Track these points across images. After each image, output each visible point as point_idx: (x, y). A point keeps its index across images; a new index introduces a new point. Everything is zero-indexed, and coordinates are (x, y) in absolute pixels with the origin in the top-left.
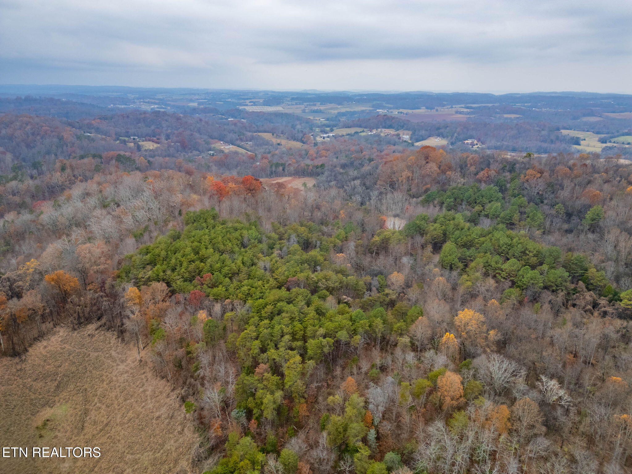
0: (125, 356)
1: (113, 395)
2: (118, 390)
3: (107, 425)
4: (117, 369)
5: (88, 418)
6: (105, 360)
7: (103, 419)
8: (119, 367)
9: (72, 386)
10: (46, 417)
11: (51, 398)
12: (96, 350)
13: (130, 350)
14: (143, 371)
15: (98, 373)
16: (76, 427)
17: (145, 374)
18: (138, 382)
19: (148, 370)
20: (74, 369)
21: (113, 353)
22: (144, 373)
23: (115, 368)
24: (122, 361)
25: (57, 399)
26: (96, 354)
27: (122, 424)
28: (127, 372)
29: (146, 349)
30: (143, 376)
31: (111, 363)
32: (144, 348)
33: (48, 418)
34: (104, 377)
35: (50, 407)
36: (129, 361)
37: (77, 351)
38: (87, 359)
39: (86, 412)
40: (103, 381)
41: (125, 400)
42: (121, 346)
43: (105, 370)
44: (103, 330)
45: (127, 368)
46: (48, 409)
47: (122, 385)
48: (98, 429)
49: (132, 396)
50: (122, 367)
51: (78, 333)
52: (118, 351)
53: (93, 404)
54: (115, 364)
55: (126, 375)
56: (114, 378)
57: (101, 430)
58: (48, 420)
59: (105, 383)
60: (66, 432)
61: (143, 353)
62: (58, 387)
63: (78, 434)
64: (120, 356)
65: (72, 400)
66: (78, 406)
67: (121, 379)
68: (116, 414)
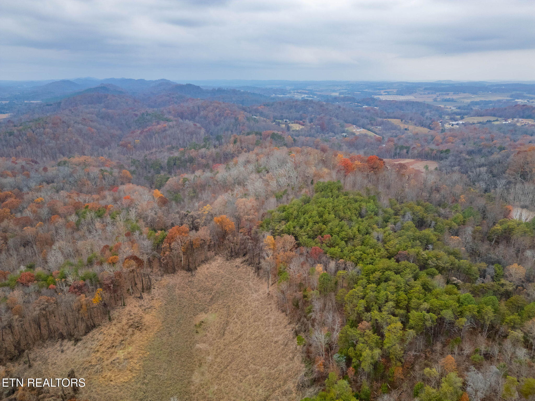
0: (258, 287)
1: (247, 315)
2: (250, 312)
3: (240, 337)
4: (252, 296)
5: (228, 328)
6: (244, 287)
7: (238, 332)
8: (253, 295)
9: (221, 302)
10: (202, 319)
11: (207, 306)
12: (239, 278)
13: (262, 283)
14: (269, 303)
15: (239, 296)
16: (219, 332)
17: (271, 305)
18: (265, 310)
19: (273, 303)
20: (223, 289)
21: (251, 284)
22: (270, 304)
23: (250, 295)
24: (256, 291)
25: (210, 308)
26: (239, 281)
27: (250, 339)
28: (258, 300)
29: (273, 285)
30: (269, 307)
31: (248, 291)
32: (272, 284)
33: (203, 320)
34: (242, 300)
35: (205, 312)
36: (260, 292)
37: (227, 276)
38: (233, 283)
39: (227, 323)
40: (241, 303)
41: (255, 321)
42: (256, 279)
43: (243, 295)
44: (245, 264)
45: (259, 297)
46: (204, 314)
47: (254, 310)
48: (234, 338)
49: (259, 320)
50: (255, 295)
51: (230, 263)
52: (254, 282)
53: (232, 318)
54: (250, 292)
55: (257, 302)
56: (249, 303)
57: (236, 340)
58: (202, 322)
59: (242, 304)
60: (213, 334)
61: (271, 289)
62: (212, 299)
63: (220, 338)
64: (255, 287)
65: (219, 312)
66: (222, 317)
67: (254, 305)
68: (247, 330)
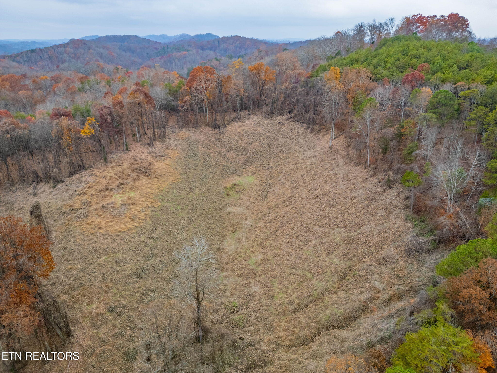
0: (313, 144)
1: (299, 174)
2: (304, 170)
3: (291, 198)
4: (304, 154)
5: (272, 190)
6: (292, 145)
7: (287, 193)
8: (306, 153)
9: (259, 164)
10: (234, 182)
11: (240, 169)
12: (284, 136)
13: (319, 139)
14: (333, 157)
15: (284, 156)
16: (259, 195)
17: (336, 160)
18: (328, 166)
19: (339, 157)
20: (263, 149)
21: (301, 141)
22: (334, 159)
23: (302, 153)
24: (310, 148)
25: (244, 171)
26: (284, 140)
27: (307, 199)
28: (315, 157)
29: (337, 139)
30: (333, 162)
31: (298, 149)
32: (335, 138)
33: (236, 183)
34: (290, 160)
35: (238, 175)
36: (317, 148)
37: (267, 134)
38: (275, 143)
39: (271, 185)
40: (289, 162)
41: (313, 179)
42: (309, 136)
43: (292, 154)
44: (293, 121)
45: (316, 154)
46: (236, 177)
47: (309, 167)
48: (281, 199)
49: (320, 177)
50: (309, 153)
51: (270, 121)
52: (306, 139)
53: (278, 179)
54: (301, 150)
55: (314, 159)
56: (301, 161)
57: (284, 201)
58: (235, 185)
59: (291, 164)
60: (250, 197)
61: (334, 142)
62: (247, 161)
63: (262, 201)
64: (308, 144)
65: (258, 174)
66: (262, 179)
67: (309, 162)
68: (301, 190)
